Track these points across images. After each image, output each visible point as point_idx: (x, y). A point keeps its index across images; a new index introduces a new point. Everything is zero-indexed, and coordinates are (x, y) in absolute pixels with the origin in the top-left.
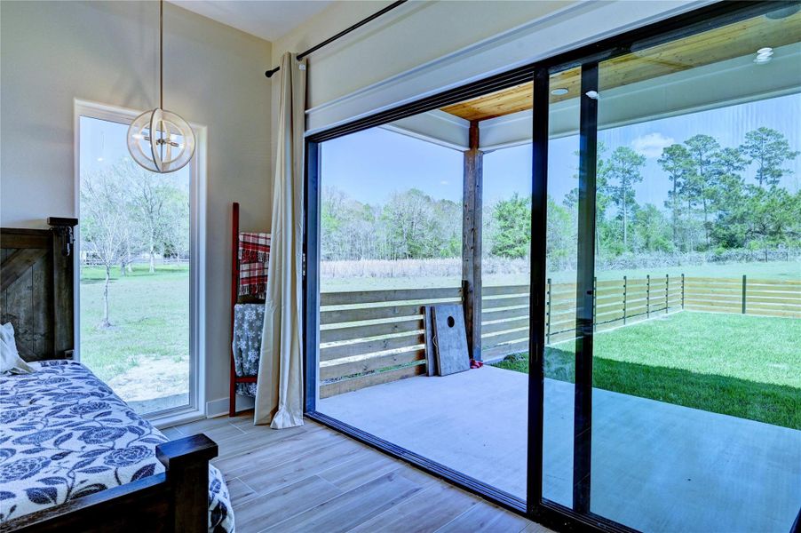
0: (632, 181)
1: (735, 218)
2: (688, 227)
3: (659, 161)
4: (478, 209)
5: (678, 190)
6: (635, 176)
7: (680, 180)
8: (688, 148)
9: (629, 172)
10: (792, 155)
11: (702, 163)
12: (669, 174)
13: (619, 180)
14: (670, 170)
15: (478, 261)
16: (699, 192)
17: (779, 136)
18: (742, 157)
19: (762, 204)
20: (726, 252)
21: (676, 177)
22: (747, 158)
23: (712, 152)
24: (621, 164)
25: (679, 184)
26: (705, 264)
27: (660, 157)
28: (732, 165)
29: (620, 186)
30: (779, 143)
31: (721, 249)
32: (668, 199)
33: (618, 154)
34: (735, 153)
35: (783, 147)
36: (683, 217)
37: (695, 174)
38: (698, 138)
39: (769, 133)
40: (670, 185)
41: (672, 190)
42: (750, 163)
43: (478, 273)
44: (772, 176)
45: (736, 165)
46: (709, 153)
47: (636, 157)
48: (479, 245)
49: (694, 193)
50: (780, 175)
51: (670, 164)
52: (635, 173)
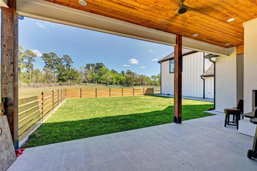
0: (32, 61)
1: (64, 75)
2: (51, 76)
3: (41, 57)
4: (16, 50)
5: (47, 66)
6: (33, 60)
7: (47, 63)
8: (50, 55)
9: (31, 58)
10: (72, 62)
11: (53, 60)
12: (44, 61)
13: (27, 60)
14: (45, 60)
15: (16, 83)
16: (53, 67)
17: (70, 58)
18: (62, 60)
19: (70, 72)
20: (62, 83)
21: (46, 62)
22: (63, 61)
23: (56, 58)
24: (28, 55)
25: (47, 65)
26: (58, 86)
27: (42, 56)
28: (60, 62)
29: (28, 62)
30: (70, 59)
31: (62, 82)
32: (44, 68)
33: (27, 52)
34: (61, 59)
35: (71, 60)
36: (49, 73)
37: (52, 63)
38: (52, 53)
39: (68, 56)
40: (45, 65)
41: (45, 66)
42: (64, 62)
43: (16, 92)
44: (69, 66)
45: (61, 62)
46: (55, 58)
47: (33, 54)
48: (16, 74)
49: (51, 67)
50: (70, 66)
51: (45, 59)
52: (33, 59)
